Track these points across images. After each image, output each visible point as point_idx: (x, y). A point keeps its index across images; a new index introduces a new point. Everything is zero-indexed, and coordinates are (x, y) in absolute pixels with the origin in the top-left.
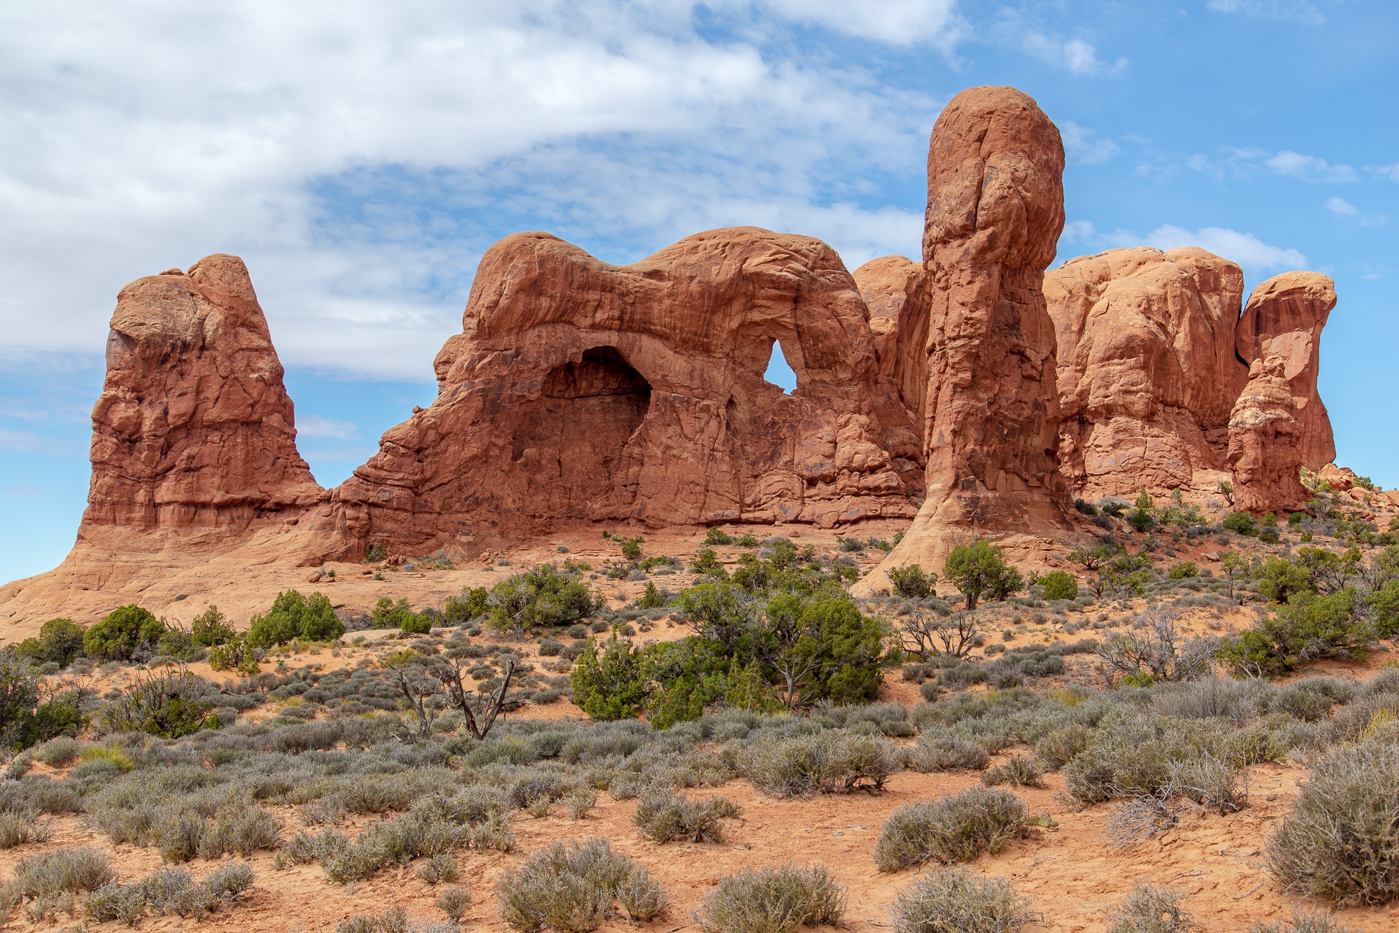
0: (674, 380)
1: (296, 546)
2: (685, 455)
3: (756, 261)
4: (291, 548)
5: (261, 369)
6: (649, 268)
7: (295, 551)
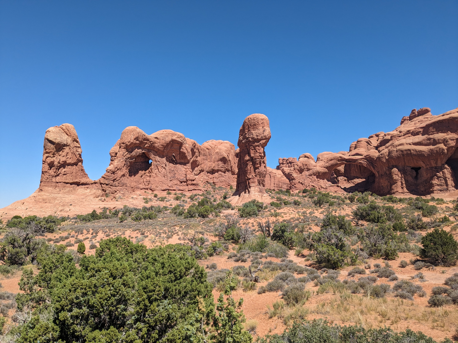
0: (157, 160)
1: (92, 193)
2: (159, 176)
3: (175, 137)
4: (91, 194)
5: (79, 152)
6: (155, 137)
7: (92, 194)
